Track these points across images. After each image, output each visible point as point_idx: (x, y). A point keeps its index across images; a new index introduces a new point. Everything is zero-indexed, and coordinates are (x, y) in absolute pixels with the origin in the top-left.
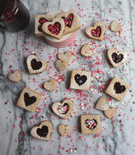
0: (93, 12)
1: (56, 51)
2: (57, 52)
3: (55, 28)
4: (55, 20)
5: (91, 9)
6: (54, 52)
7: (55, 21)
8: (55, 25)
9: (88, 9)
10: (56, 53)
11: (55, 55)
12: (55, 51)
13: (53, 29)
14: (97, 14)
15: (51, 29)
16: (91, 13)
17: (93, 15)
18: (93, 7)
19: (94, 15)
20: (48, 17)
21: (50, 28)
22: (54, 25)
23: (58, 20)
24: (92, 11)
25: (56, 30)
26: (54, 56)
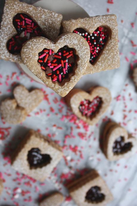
0: (128, 34)
1: (15, 76)
2: (17, 77)
3: (59, 62)
4: (68, 41)
5: (128, 25)
6: (10, 75)
7: (65, 44)
8: (60, 54)
9: (122, 21)
10: (14, 79)
11: (10, 82)
12: (14, 74)
13: (52, 62)
14: (132, 42)
15: (47, 63)
16: (124, 33)
17: (125, 41)
18: (132, 24)
19: (127, 42)
20: (43, 16)
21: (45, 57)
22: (59, 52)
23: (76, 42)
24: (126, 31)
25: (61, 70)
26: (6, 83)
